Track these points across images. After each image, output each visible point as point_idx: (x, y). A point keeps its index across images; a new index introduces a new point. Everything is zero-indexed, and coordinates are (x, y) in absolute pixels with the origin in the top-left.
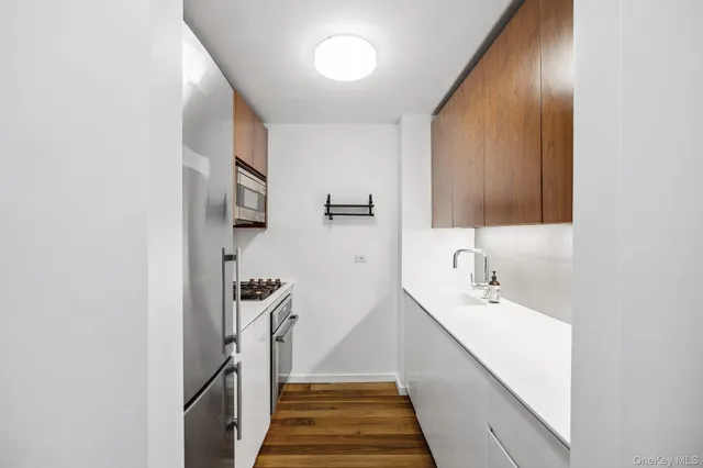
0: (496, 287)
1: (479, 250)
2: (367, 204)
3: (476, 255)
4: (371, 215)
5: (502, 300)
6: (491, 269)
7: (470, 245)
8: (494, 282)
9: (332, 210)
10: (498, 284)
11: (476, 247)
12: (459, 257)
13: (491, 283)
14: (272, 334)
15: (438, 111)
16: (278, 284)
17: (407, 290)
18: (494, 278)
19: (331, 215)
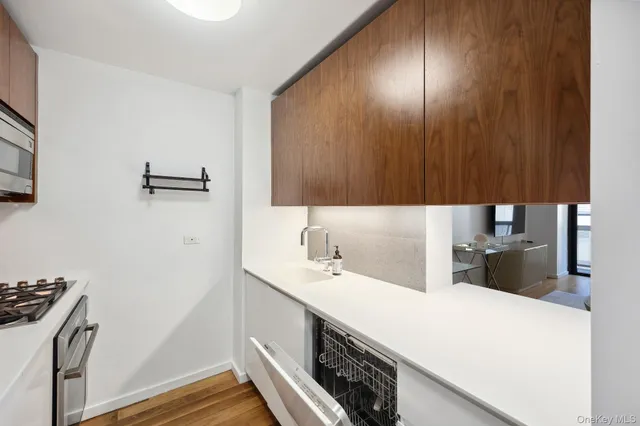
0: (339, 261)
2: (200, 177)
4: (205, 190)
5: (344, 272)
6: (333, 244)
8: (337, 256)
9: (152, 182)
10: (340, 257)
11: (309, 225)
13: (335, 258)
14: (56, 370)
15: (281, 92)
16: (61, 286)
17: (247, 269)
18: (337, 252)
19: (152, 188)
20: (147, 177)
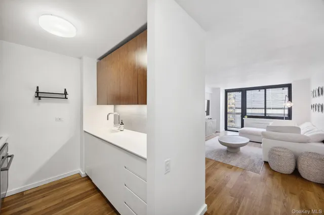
0: (123, 126)
1: (115, 113)
2: (64, 93)
3: (115, 115)
4: (66, 98)
5: (125, 130)
6: (120, 119)
7: (112, 111)
8: (122, 124)
9: (40, 95)
11: (114, 112)
12: (109, 116)
17: (85, 130)
18: (122, 122)
19: (40, 97)
20: (37, 92)
